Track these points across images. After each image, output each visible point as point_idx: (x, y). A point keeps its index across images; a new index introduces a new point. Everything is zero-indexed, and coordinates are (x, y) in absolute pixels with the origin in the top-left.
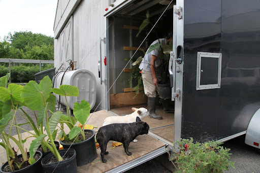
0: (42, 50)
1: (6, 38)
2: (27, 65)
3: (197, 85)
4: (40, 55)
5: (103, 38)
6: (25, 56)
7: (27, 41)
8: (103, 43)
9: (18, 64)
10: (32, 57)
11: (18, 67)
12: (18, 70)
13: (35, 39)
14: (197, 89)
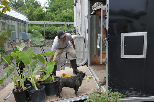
0: (68, 13)
1: (45, 3)
2: (57, 25)
3: (121, 55)
4: (66, 17)
5: (86, 15)
6: (55, 19)
7: (60, 5)
8: (86, 18)
9: (51, 25)
10: (61, 19)
11: (50, 28)
12: (50, 29)
13: (66, 3)
14: (121, 58)
